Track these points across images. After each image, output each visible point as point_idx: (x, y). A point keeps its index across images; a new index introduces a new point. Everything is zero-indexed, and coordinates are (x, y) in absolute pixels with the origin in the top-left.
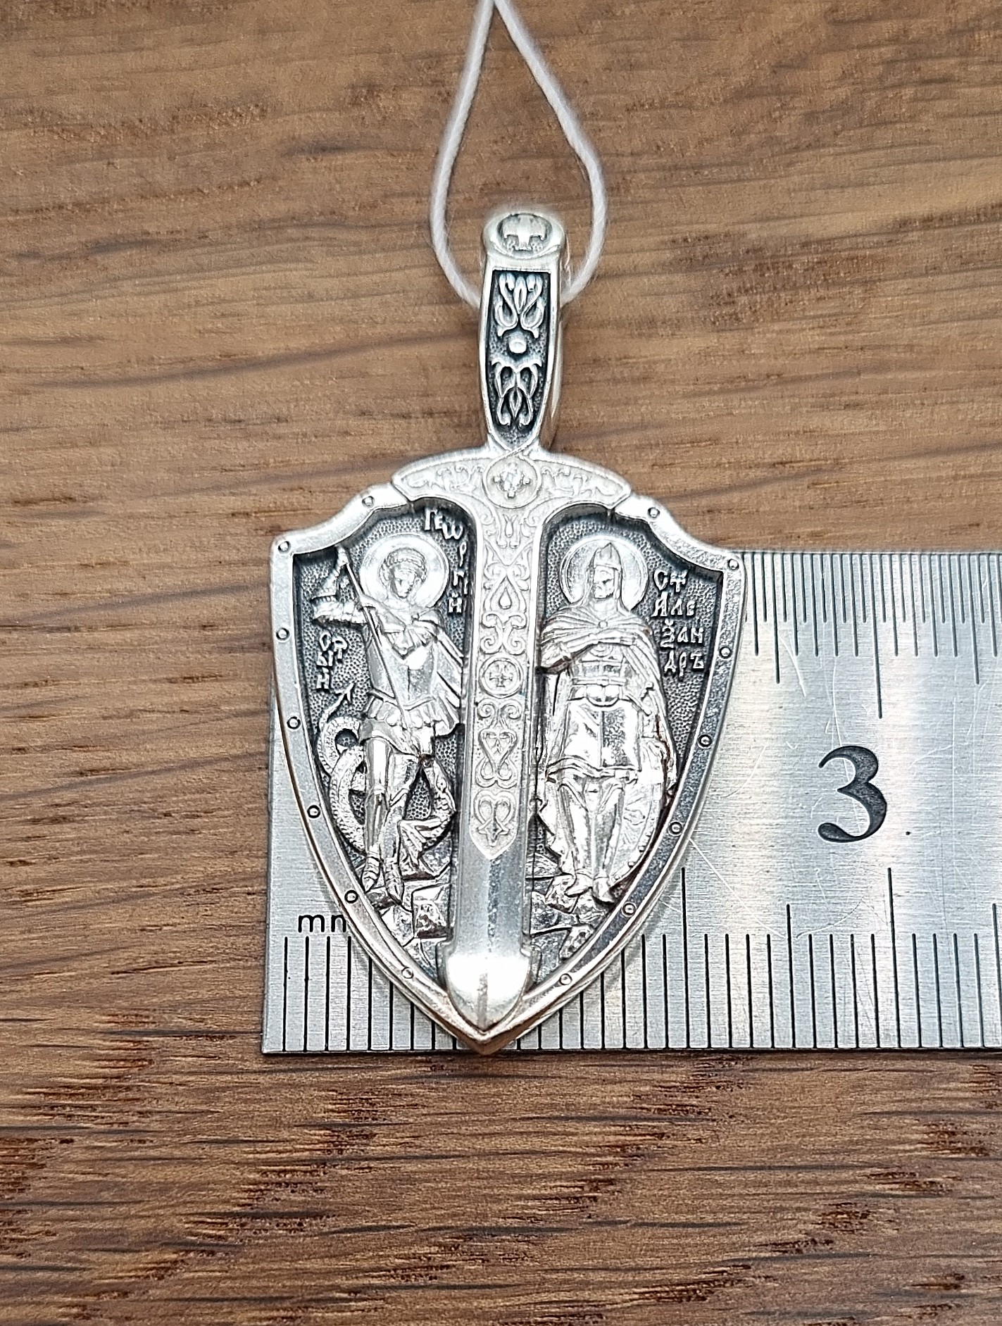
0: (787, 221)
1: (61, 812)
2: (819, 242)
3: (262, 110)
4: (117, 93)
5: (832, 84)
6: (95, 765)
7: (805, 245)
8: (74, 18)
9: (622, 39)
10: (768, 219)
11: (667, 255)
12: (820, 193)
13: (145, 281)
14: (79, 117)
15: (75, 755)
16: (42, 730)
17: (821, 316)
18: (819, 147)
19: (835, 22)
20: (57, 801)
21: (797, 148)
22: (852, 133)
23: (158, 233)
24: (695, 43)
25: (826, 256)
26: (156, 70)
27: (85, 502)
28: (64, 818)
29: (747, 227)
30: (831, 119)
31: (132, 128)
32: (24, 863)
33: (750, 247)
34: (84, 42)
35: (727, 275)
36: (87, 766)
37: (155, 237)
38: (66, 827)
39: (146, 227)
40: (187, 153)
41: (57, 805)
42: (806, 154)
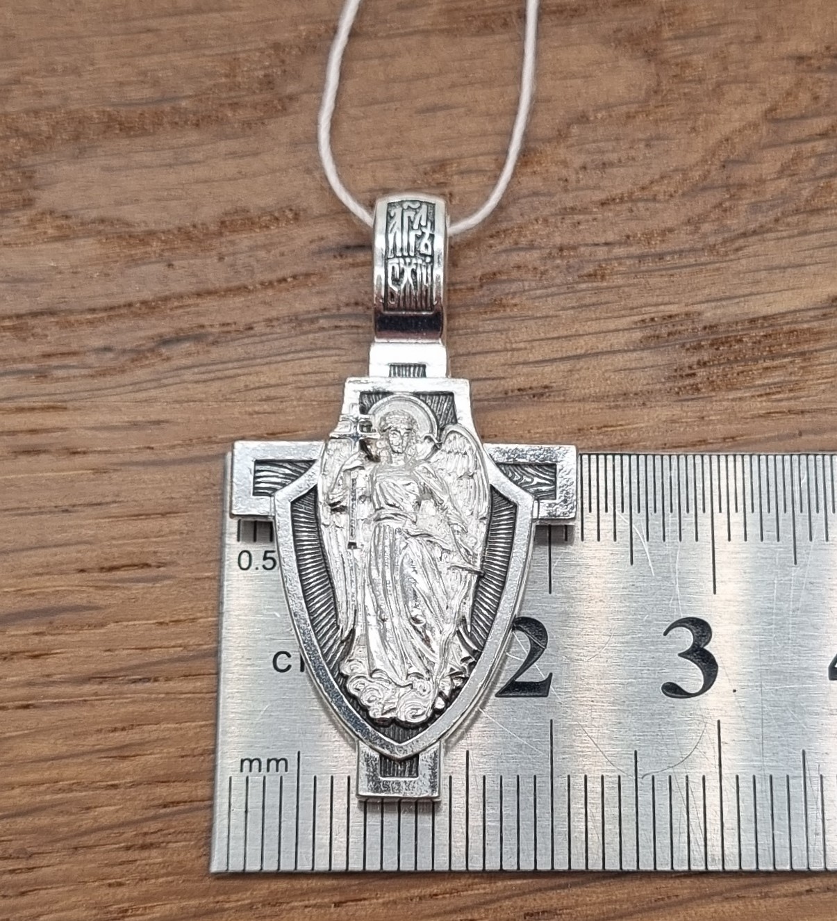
0: (737, 300)
1: (149, 840)
2: (765, 318)
3: (296, 214)
4: (173, 203)
5: (773, 176)
6: (176, 798)
7: (752, 321)
8: (136, 136)
9: (594, 142)
10: (721, 299)
11: (637, 335)
12: (763, 274)
13: (203, 369)
14: (143, 225)
15: (158, 789)
16: (131, 768)
17: (768, 385)
18: (764, 232)
19: (776, 121)
20: (145, 830)
21: (744, 235)
22: (789, 219)
23: (212, 326)
24: (656, 143)
25: (770, 331)
26: (206, 182)
27: (159, 567)
28: (152, 844)
29: (704, 306)
30: (773, 207)
31: (187, 233)
32: (120, 885)
33: (708, 324)
34: (146, 158)
35: (688, 350)
36: (169, 799)
37: (210, 330)
38: (154, 853)
39: (203, 321)
40: (234, 254)
41: (146, 834)
42: (752, 239)
